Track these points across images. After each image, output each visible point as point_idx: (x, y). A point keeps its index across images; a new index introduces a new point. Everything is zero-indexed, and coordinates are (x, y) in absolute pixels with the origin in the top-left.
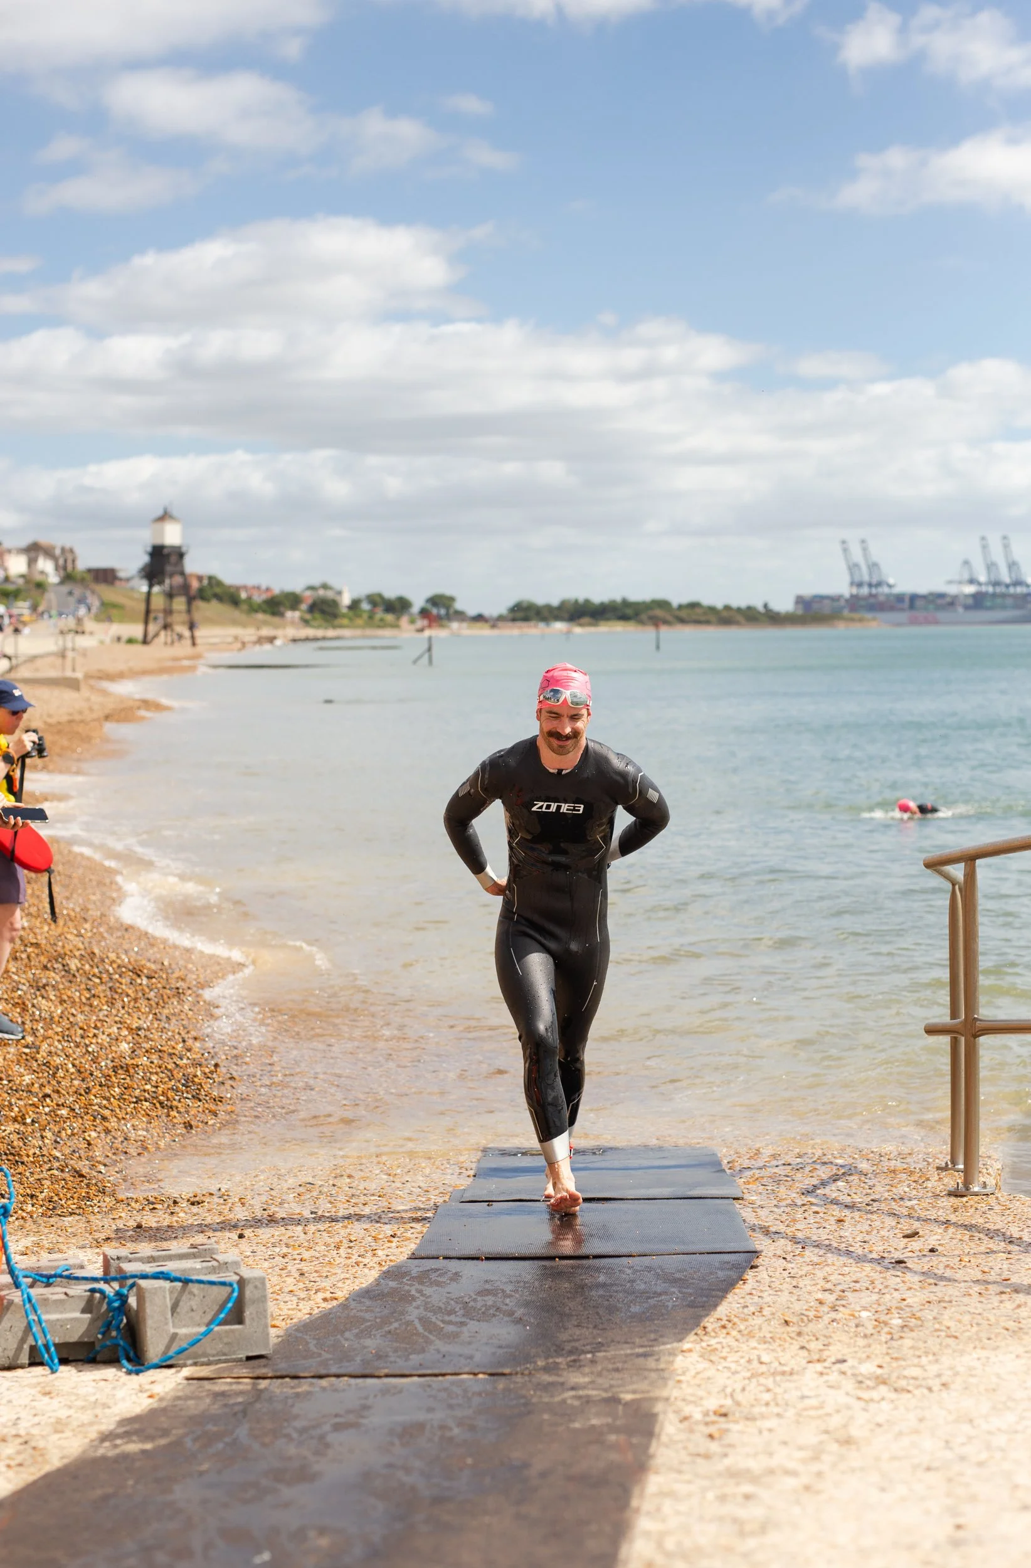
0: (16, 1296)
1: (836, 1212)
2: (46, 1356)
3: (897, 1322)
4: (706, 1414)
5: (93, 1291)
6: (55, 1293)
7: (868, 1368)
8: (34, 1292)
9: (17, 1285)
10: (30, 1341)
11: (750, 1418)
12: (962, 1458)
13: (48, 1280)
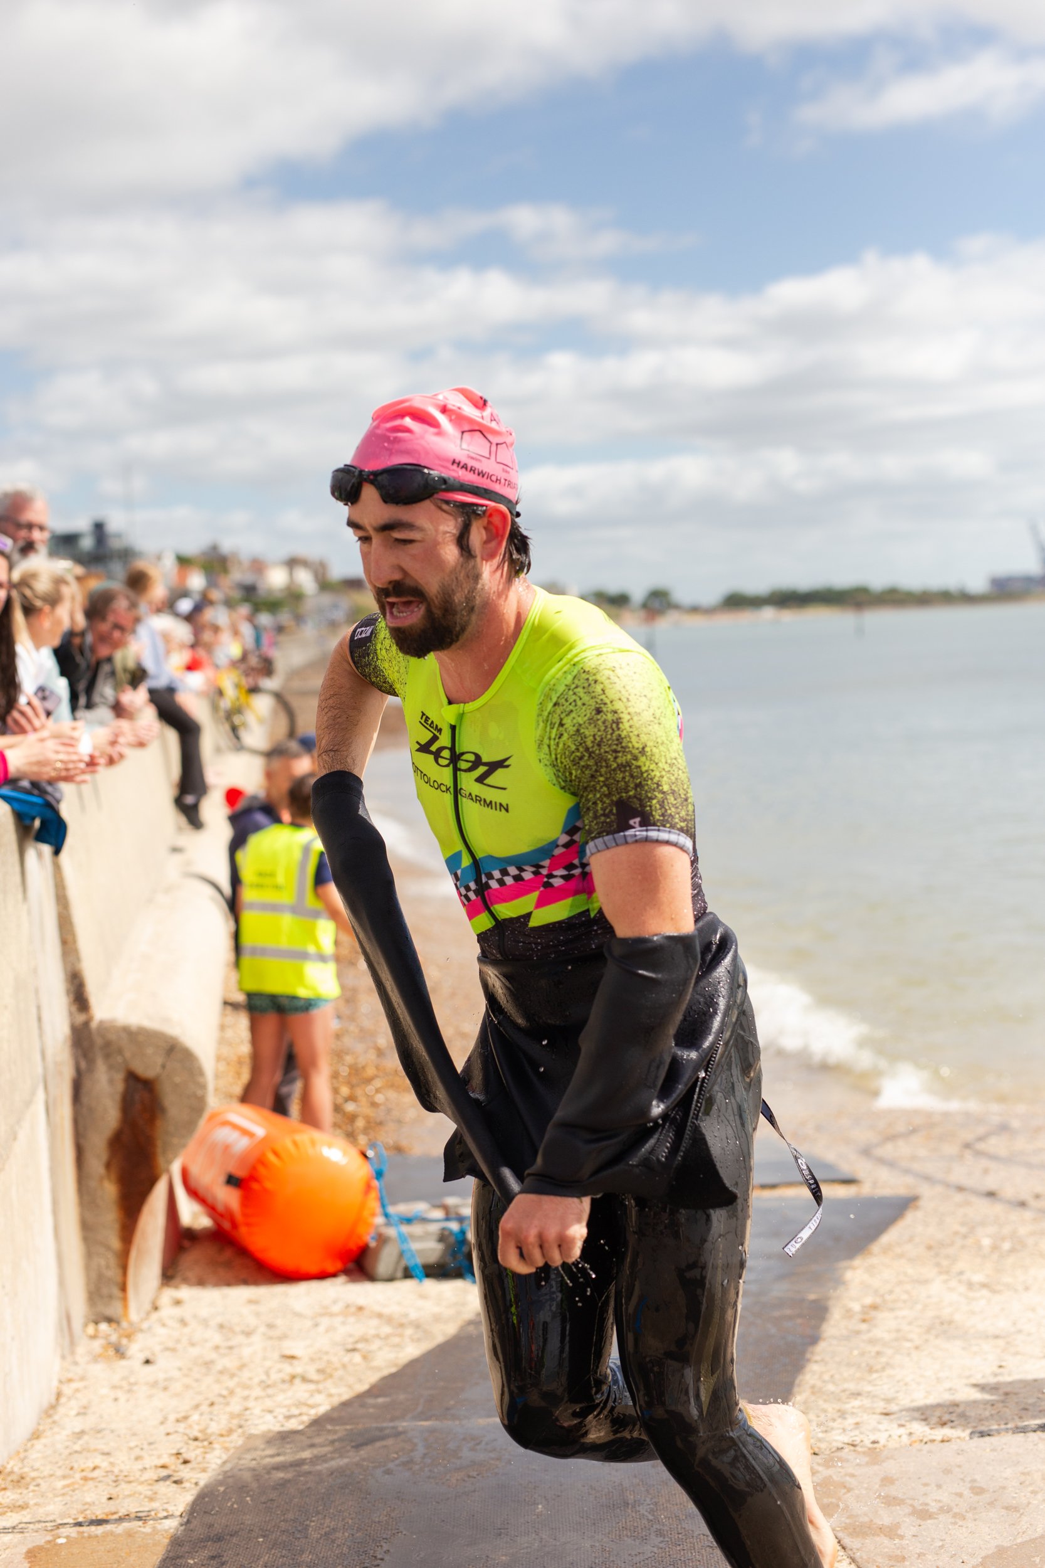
0: (391, 1232)
1: (984, 1163)
2: (414, 1274)
3: (1006, 1246)
4: (863, 1307)
5: (444, 1229)
6: (417, 1229)
7: (978, 1278)
8: (405, 1229)
9: (388, 1224)
10: (403, 1264)
11: (892, 1310)
12: (1020, 1331)
13: (409, 1221)
